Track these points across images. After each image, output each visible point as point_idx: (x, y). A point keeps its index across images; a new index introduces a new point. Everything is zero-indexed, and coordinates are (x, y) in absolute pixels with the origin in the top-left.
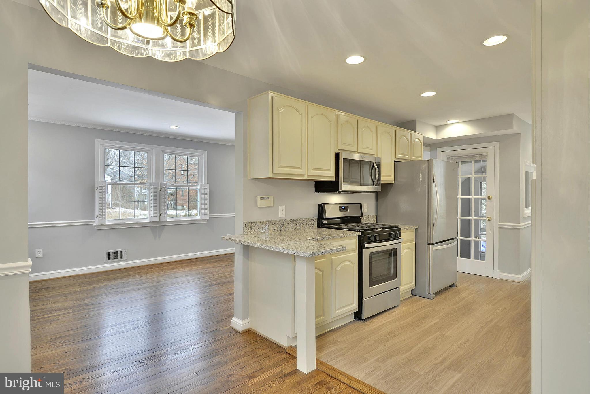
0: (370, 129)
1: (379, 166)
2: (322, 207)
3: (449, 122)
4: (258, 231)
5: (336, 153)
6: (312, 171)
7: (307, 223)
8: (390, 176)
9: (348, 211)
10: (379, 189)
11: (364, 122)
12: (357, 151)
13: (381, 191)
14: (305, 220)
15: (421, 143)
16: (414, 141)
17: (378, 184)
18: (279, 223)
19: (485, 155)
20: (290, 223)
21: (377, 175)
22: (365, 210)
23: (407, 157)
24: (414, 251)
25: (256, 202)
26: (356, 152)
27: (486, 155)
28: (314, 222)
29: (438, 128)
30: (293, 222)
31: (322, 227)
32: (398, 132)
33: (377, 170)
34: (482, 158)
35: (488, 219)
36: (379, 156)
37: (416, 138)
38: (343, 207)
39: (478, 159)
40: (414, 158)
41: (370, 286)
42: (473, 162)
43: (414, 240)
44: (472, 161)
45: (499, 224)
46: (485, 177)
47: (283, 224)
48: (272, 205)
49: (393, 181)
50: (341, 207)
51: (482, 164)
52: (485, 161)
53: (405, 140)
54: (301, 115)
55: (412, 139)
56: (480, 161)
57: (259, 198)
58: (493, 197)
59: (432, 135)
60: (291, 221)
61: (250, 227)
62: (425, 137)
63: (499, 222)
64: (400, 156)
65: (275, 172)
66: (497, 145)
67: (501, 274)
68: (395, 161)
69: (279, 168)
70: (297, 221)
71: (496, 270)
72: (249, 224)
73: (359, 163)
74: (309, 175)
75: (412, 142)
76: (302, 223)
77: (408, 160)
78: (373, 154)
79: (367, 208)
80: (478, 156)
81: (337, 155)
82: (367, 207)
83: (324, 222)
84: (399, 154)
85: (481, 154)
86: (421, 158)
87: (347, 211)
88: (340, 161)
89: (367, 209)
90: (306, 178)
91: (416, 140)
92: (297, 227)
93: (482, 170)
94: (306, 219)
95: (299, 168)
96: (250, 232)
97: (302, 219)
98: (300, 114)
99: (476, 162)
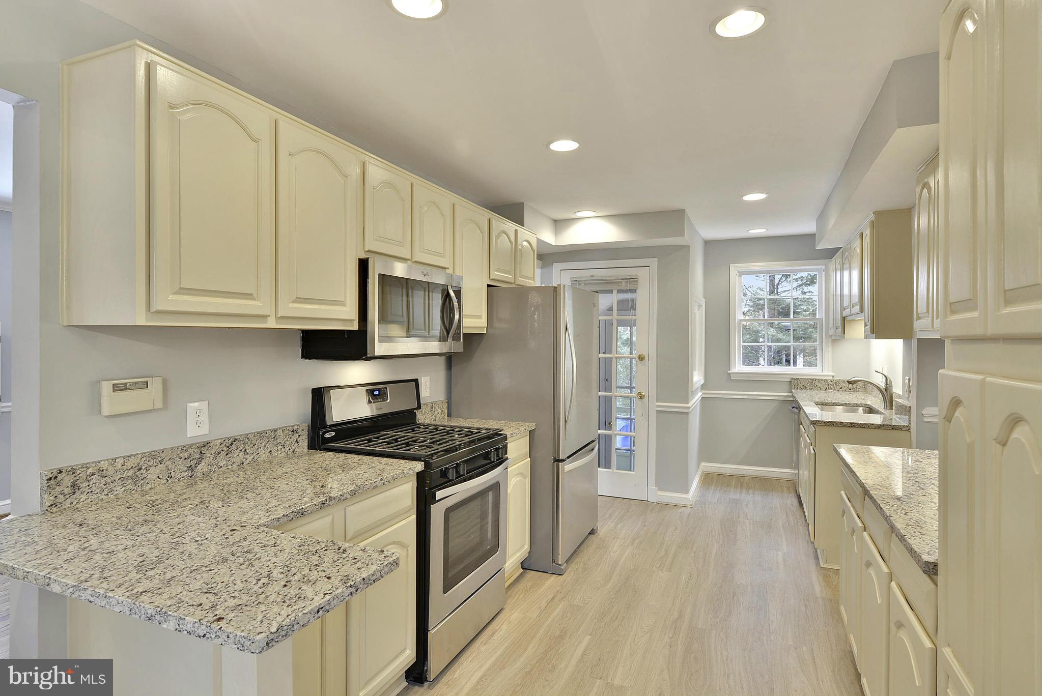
0: (439, 208)
1: (458, 293)
2: (319, 396)
3: (580, 215)
4: (106, 492)
5: (359, 259)
6: (291, 305)
7: (278, 441)
8: (480, 317)
9: (387, 400)
10: (458, 347)
11: (427, 191)
12: (410, 258)
13: (462, 351)
14: (269, 436)
15: (534, 251)
16: (523, 246)
17: (456, 338)
18: (186, 455)
19: (633, 280)
20: (225, 449)
21: (456, 316)
22: (425, 393)
23: (508, 277)
24: (527, 479)
25: (96, 405)
26: (409, 260)
27: (637, 281)
28: (299, 436)
29: (559, 225)
30: (234, 446)
31: (321, 450)
32: (494, 222)
33: (456, 304)
34: (630, 285)
35: (641, 397)
36: (458, 273)
37: (526, 240)
38: (376, 392)
39: (623, 287)
40: (522, 281)
41: (445, 592)
42: (615, 292)
43: (527, 455)
44: (613, 290)
45: (656, 405)
46: (635, 320)
47: (199, 456)
48: (159, 404)
49: (484, 328)
50: (370, 393)
51: (629, 296)
52: (633, 291)
53: (504, 243)
54: (256, 142)
55: (519, 242)
56: (626, 291)
57: (107, 387)
58: (646, 358)
59: (548, 237)
60: (227, 445)
61: (69, 484)
62: (540, 239)
63: (657, 402)
64: (497, 274)
65: (160, 308)
66: (654, 263)
67: (660, 493)
68: (489, 286)
69: (174, 293)
70: (247, 440)
71: (653, 487)
72: (64, 474)
73: (406, 284)
74: (282, 317)
75: (519, 247)
76: (263, 445)
77: (511, 283)
78: (445, 268)
79: (428, 387)
80: (624, 282)
81: (363, 266)
82: (428, 383)
83: (327, 435)
84: (497, 271)
85: (628, 279)
86: (532, 282)
87: (385, 399)
88: (370, 280)
89: (428, 390)
90: (272, 323)
91: (525, 243)
92: (247, 457)
93: (628, 306)
94: (275, 431)
95: (249, 296)
96: (68, 501)
97: (261, 434)
98: (253, 140)
99: (619, 291)
